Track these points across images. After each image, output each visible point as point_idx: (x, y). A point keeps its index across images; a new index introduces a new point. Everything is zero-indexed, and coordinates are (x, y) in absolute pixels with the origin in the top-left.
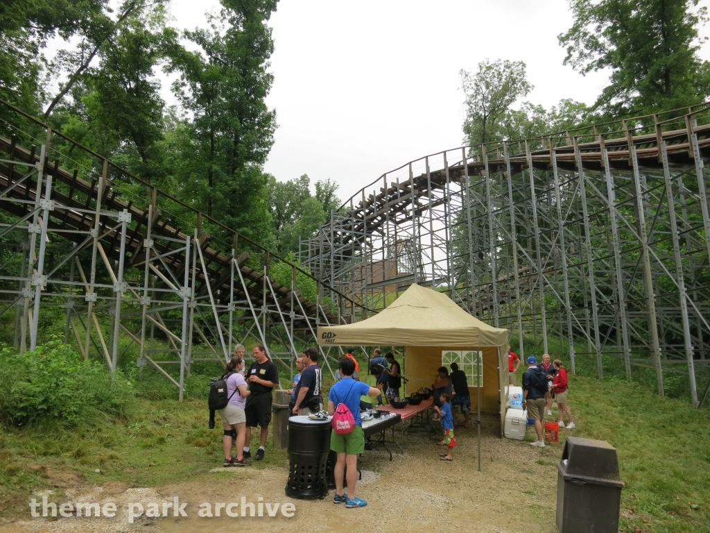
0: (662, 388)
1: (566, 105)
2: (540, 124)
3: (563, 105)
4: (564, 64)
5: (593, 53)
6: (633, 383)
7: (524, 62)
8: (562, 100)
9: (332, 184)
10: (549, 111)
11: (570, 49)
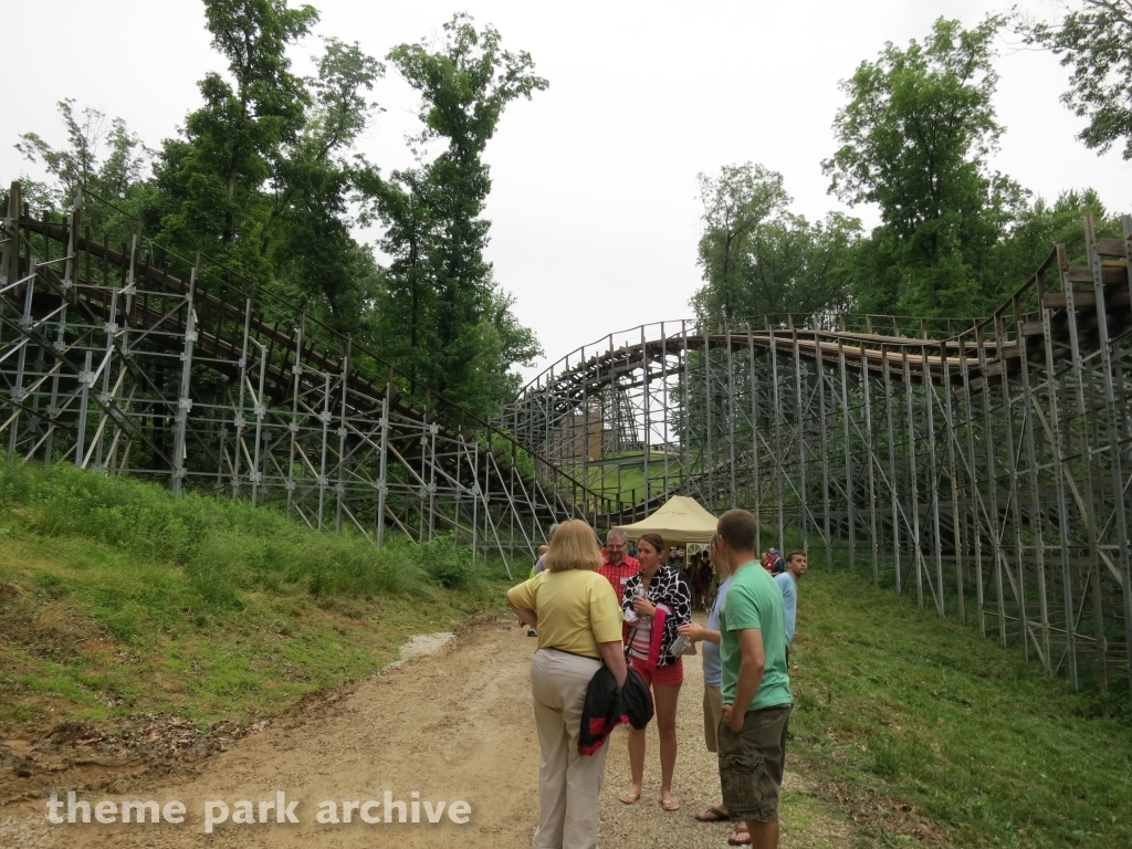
0: (877, 580)
1: (835, 218)
2: (805, 240)
3: (832, 218)
4: (829, 192)
5: (862, 186)
6: (855, 576)
7: (781, 173)
8: (831, 213)
9: (506, 297)
10: (813, 224)
11: (835, 177)
